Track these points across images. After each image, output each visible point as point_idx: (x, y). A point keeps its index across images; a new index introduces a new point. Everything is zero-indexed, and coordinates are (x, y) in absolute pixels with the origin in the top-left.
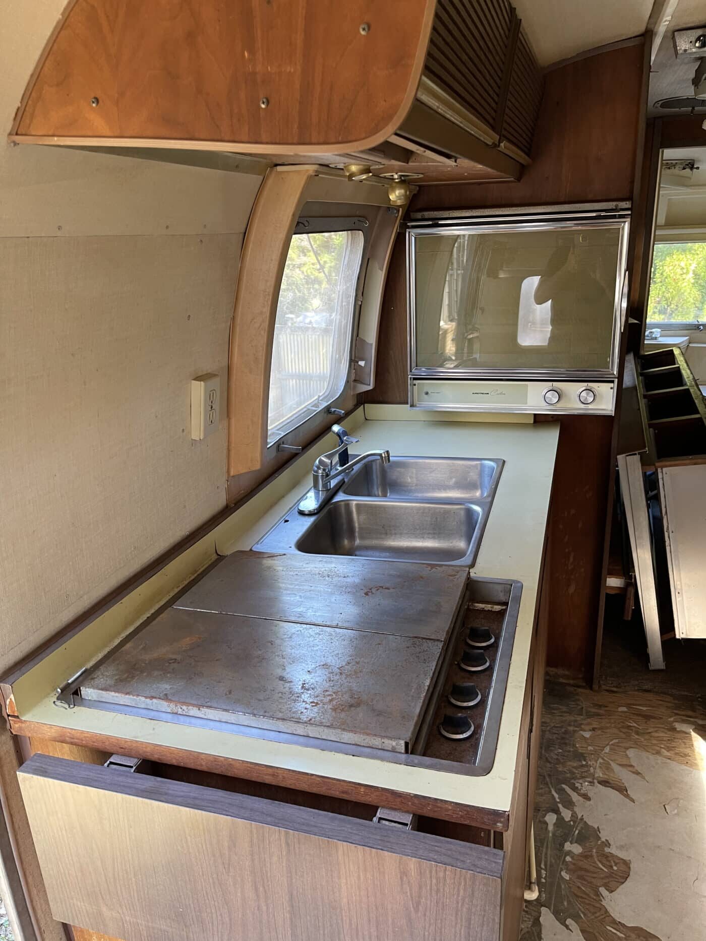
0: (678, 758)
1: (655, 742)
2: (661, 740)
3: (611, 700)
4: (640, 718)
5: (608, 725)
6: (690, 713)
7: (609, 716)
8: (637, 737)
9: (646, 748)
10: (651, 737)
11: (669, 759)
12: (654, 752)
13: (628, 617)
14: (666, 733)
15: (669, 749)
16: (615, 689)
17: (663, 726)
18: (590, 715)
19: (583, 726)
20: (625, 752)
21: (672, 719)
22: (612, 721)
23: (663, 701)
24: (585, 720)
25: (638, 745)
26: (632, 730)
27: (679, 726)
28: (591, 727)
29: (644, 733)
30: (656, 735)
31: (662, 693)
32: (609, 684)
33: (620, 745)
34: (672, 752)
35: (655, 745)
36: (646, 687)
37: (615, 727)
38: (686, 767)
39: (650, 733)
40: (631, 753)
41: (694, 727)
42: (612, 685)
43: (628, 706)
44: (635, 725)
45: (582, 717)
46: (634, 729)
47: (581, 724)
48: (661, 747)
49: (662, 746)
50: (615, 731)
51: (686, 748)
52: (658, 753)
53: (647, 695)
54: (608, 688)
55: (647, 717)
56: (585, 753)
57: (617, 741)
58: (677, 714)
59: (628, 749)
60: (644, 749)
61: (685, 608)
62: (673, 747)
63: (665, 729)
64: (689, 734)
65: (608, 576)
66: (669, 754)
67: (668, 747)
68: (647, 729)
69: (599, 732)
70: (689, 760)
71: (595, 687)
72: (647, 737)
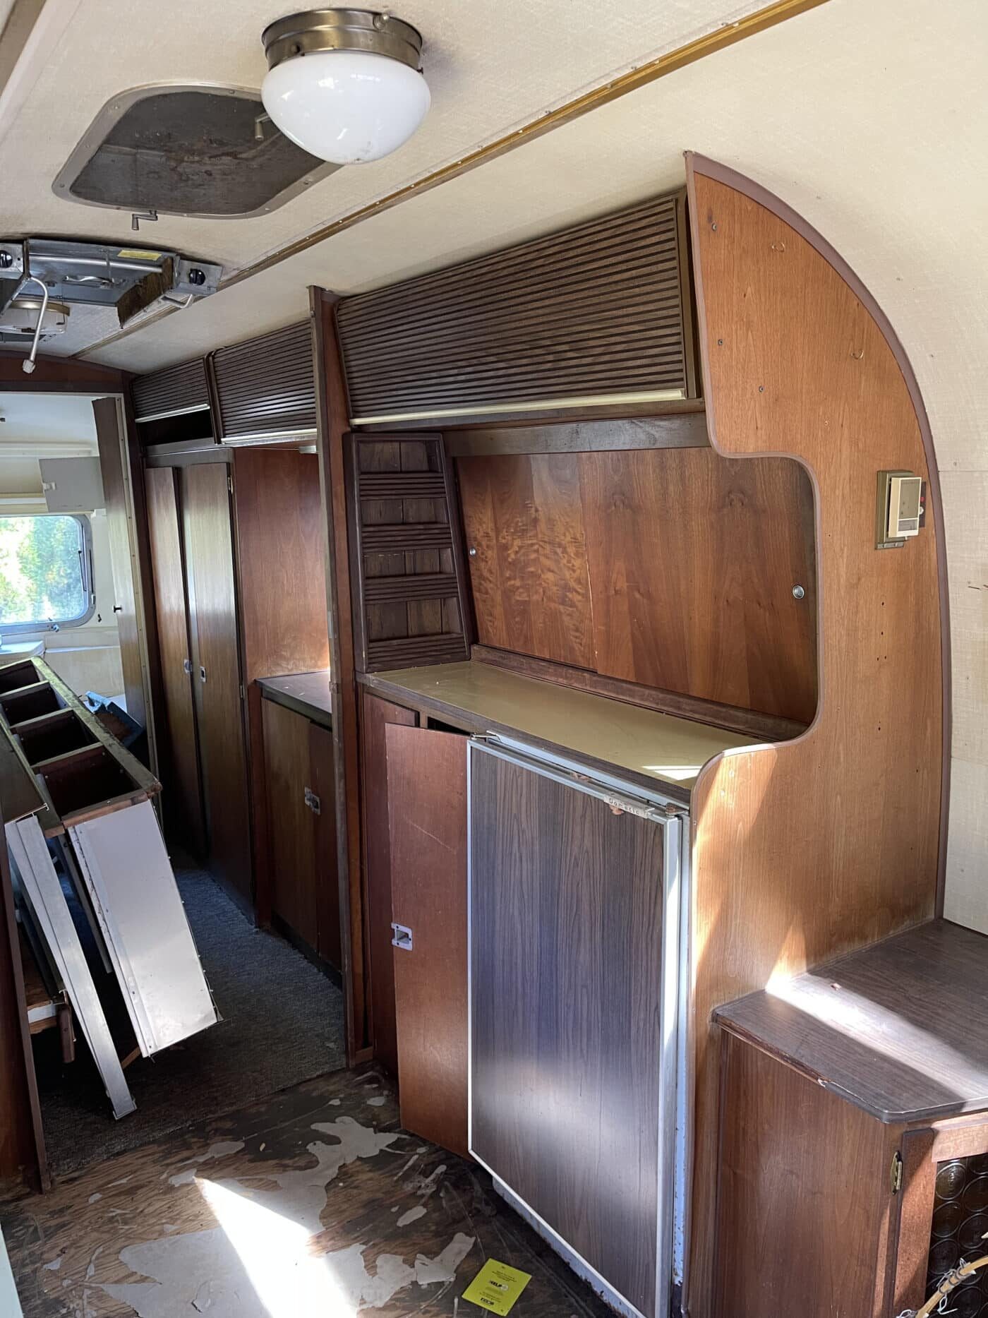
0: (188, 1225)
1: (152, 1221)
2: (158, 1214)
3: (75, 1193)
4: (122, 1197)
5: (82, 1233)
6: (185, 1154)
7: (79, 1218)
8: (127, 1227)
9: (144, 1236)
10: (145, 1217)
11: (178, 1234)
12: (155, 1236)
13: (70, 1056)
14: (163, 1200)
15: (173, 1220)
16: (75, 1174)
17: (156, 1192)
18: (50, 1233)
19: (45, 1256)
20: (118, 1259)
21: (165, 1176)
22: (86, 1223)
23: (146, 1156)
24: (45, 1243)
25: (131, 1238)
26: (117, 1221)
27: (176, 1181)
28: (57, 1251)
29: (134, 1217)
30: (151, 1209)
31: (141, 1145)
32: (64, 1171)
33: (107, 1252)
34: (179, 1222)
35: (153, 1225)
36: (118, 1148)
37: (93, 1230)
38: (202, 1232)
39: (142, 1211)
40: (125, 1256)
41: (195, 1171)
42: (71, 1170)
43: (100, 1189)
44: (119, 1211)
45: (40, 1242)
46: (119, 1218)
47: (42, 1254)
48: (163, 1224)
49: (164, 1221)
50: (95, 1235)
51: (193, 1206)
52: (162, 1233)
53: (121, 1159)
54: (64, 1178)
55: (131, 1191)
56: (59, 1297)
57: (101, 1249)
58: (168, 1165)
59: (119, 1252)
60: (142, 1239)
61: (146, 1010)
62: (178, 1214)
63: (160, 1194)
64: (192, 1183)
65: (28, 1008)
66: (176, 1227)
67: (171, 1218)
68: (137, 1209)
69: (73, 1251)
70: (203, 1220)
71: (46, 1186)
72: (139, 1220)
